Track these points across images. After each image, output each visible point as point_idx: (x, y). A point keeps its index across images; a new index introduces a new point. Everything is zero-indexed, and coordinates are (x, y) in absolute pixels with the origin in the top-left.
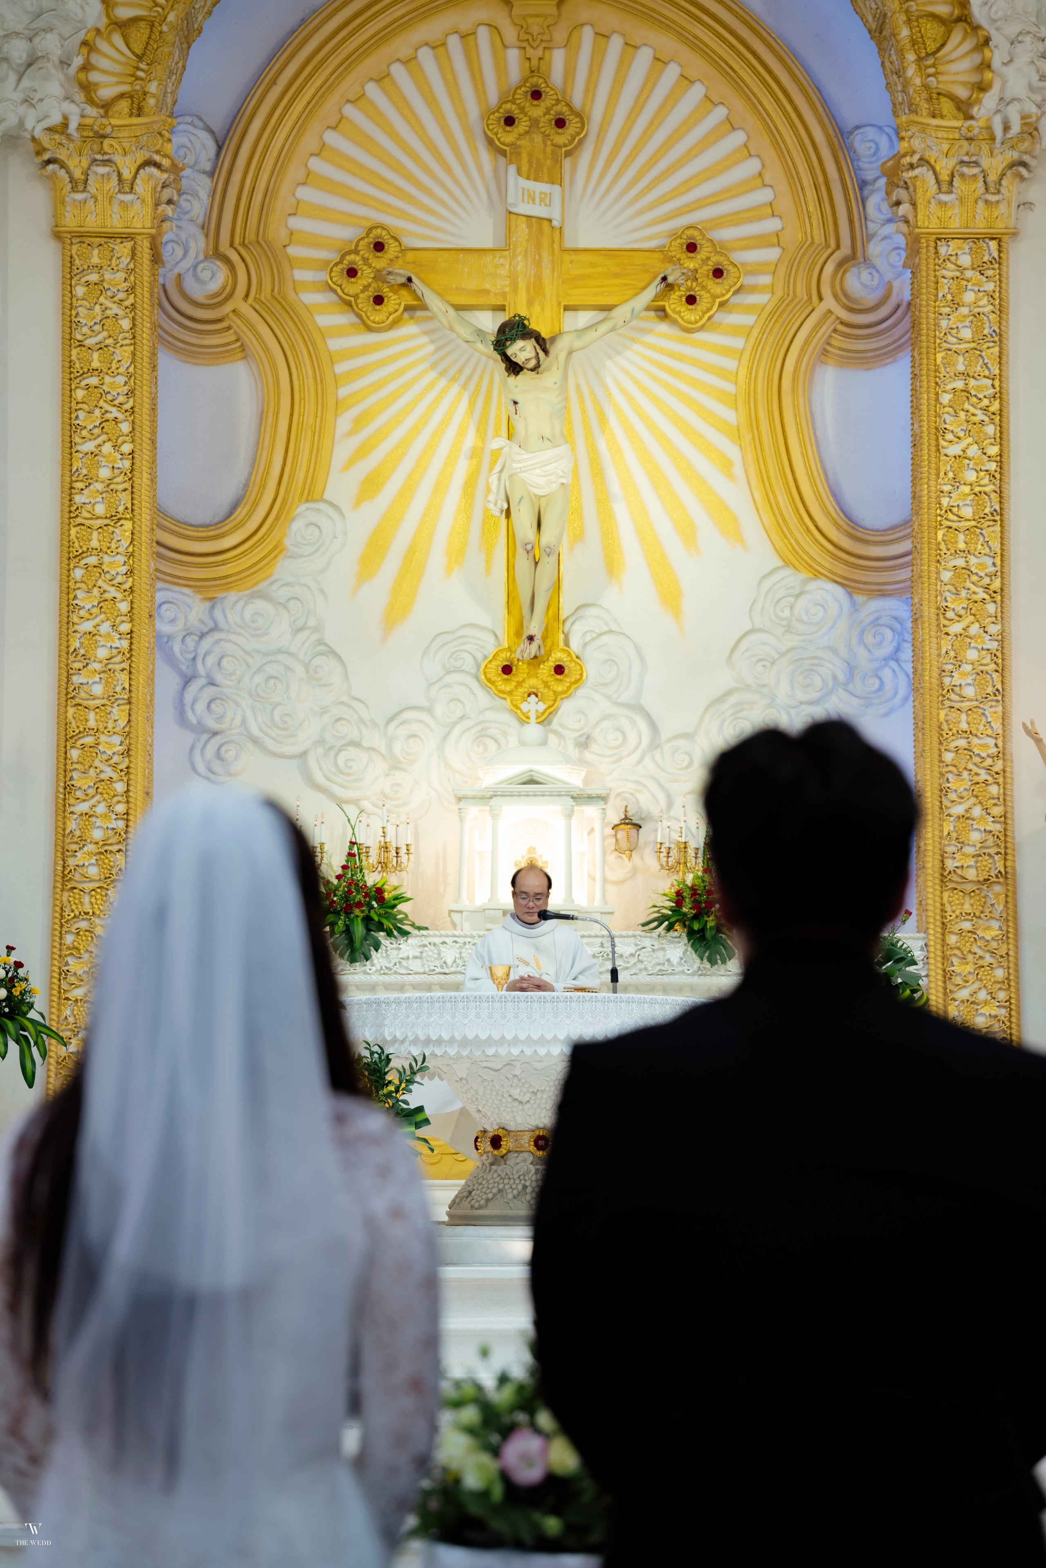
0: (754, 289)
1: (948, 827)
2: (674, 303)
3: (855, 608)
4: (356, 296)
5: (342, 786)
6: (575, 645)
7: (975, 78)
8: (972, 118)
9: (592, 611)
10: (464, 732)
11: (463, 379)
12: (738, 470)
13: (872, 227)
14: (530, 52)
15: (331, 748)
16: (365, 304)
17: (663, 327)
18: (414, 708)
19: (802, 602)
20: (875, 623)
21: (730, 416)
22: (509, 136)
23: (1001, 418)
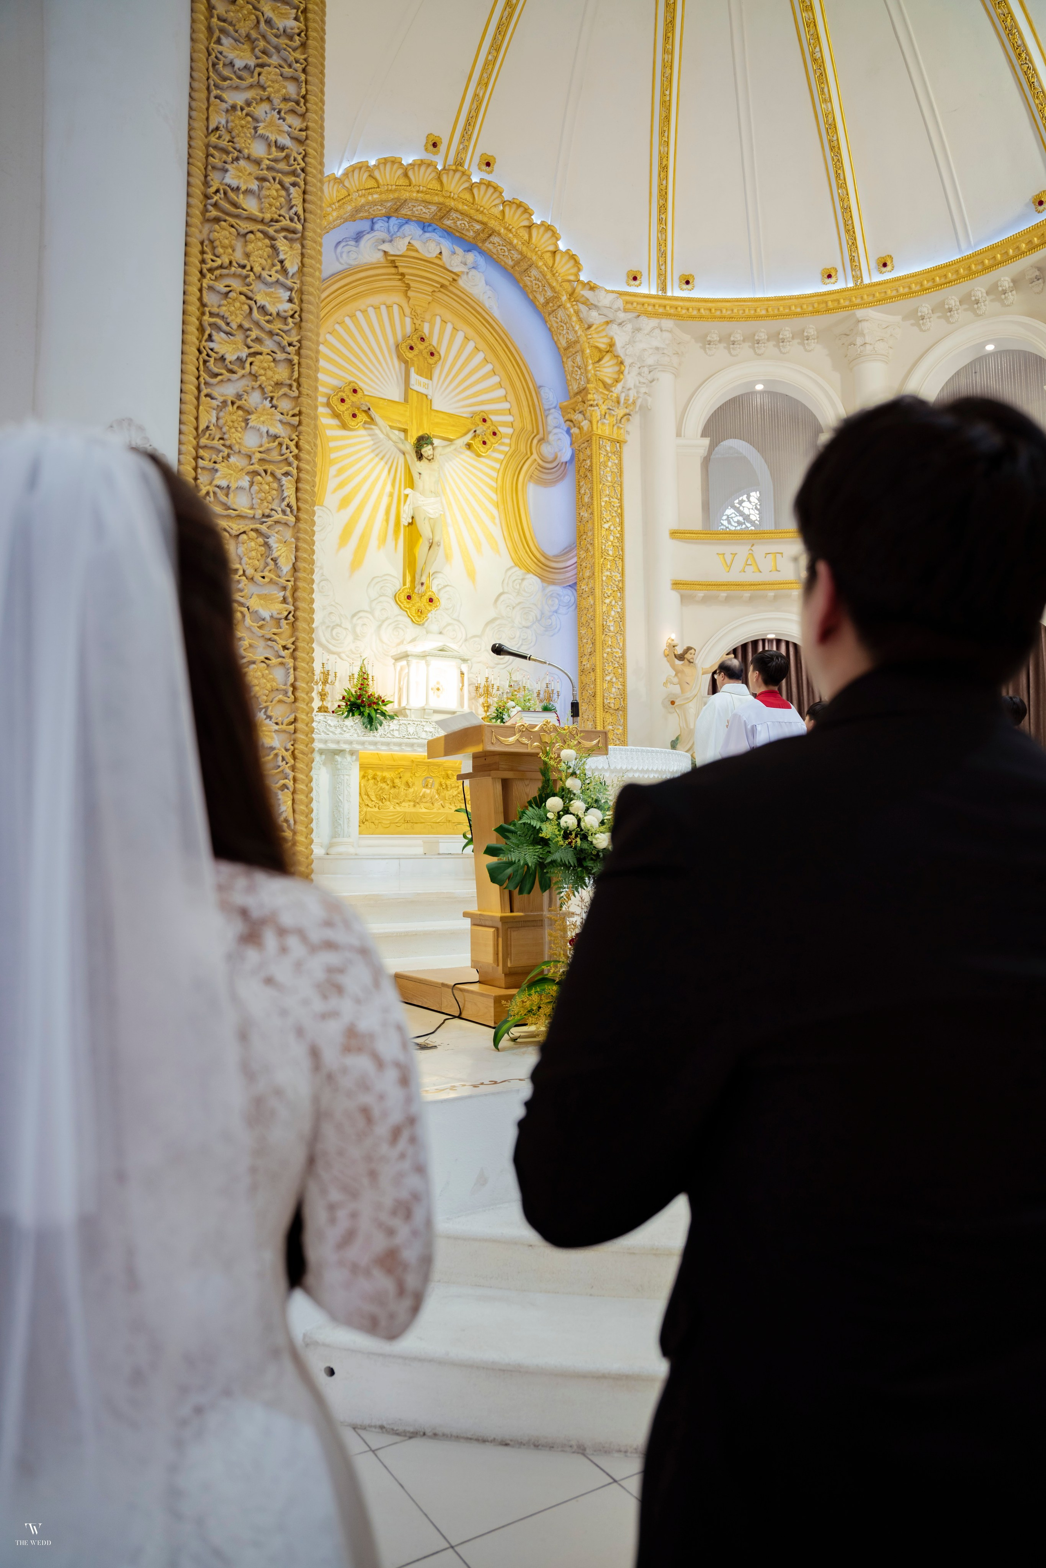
0: (503, 444)
1: (605, 685)
2: (477, 444)
3: (544, 589)
4: (343, 412)
5: (334, 646)
6: (434, 589)
7: (616, 376)
8: (612, 392)
9: (439, 575)
10: (389, 625)
11: (385, 459)
12: (497, 521)
13: (549, 428)
14: (415, 321)
15: (328, 627)
16: (347, 417)
17: (468, 453)
18: (364, 611)
19: (525, 583)
20: (551, 596)
21: (494, 497)
22: (409, 355)
23: (621, 515)
